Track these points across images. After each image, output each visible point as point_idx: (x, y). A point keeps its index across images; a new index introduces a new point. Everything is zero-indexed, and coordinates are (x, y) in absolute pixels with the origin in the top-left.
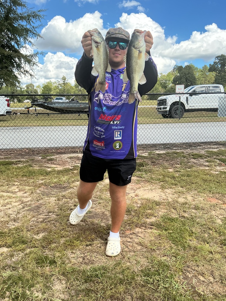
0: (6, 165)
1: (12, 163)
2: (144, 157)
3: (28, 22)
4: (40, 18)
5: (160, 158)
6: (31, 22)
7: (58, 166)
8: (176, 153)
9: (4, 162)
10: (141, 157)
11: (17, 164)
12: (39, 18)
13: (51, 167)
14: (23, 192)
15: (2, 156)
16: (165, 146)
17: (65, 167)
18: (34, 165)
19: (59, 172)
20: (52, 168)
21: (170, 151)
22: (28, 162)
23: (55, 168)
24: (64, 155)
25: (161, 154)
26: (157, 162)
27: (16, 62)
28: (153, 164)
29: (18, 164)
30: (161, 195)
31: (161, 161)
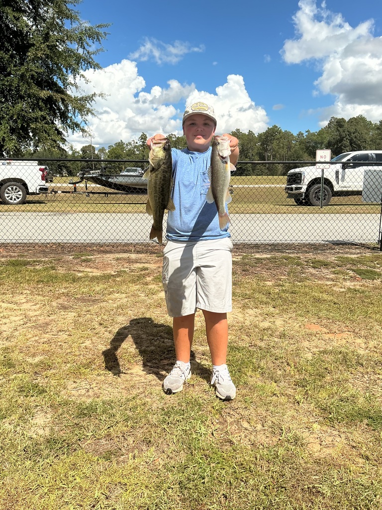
0: (17, 265)
3: (80, 44)
4: (100, 38)
6: (85, 43)
8: (288, 259)
12: (98, 38)
13: (83, 271)
15: (15, 253)
16: (275, 247)
17: (105, 272)
18: (59, 268)
19: (94, 279)
20: (85, 273)
23: (90, 273)
24: (108, 255)
28: (244, 273)
29: (37, 265)
31: (258, 269)
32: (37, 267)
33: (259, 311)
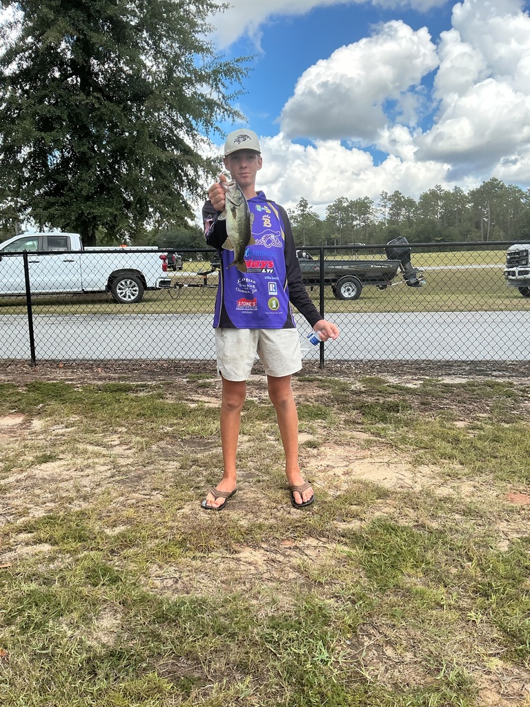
0: (116, 391)
1: (128, 389)
2: (408, 391)
3: (214, 86)
4: (240, 76)
5: (445, 395)
6: (220, 85)
7: (214, 400)
9: (114, 385)
10: (401, 390)
11: (137, 391)
12: (237, 77)
13: (198, 401)
14: (127, 447)
15: (116, 373)
16: (476, 367)
18: (168, 396)
19: (210, 412)
21: (480, 379)
22: (160, 387)
23: (206, 404)
25: (452, 386)
26: (434, 402)
27: (186, 175)
28: (423, 407)
29: (141, 391)
30: (403, 477)
31: (445, 401)
32: (141, 394)
33: (437, 469)
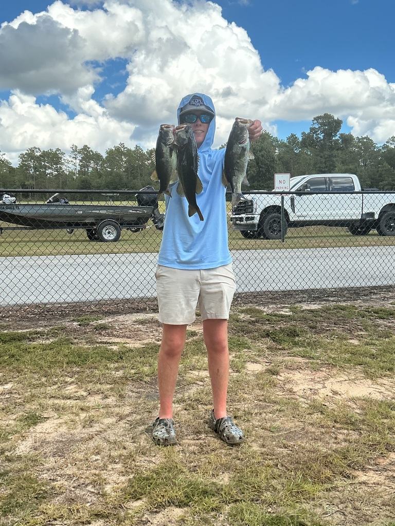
0: (10, 341)
1: (21, 338)
2: (289, 318)
5: (319, 319)
7: (128, 340)
8: (343, 309)
10: (281, 317)
11: (33, 339)
13: (113, 343)
16: (311, 295)
17: (145, 342)
18: (75, 341)
20: (119, 345)
21: (326, 304)
22: (56, 333)
25: (315, 311)
26: (318, 326)
28: (314, 330)
30: (380, 390)
31: (325, 324)
